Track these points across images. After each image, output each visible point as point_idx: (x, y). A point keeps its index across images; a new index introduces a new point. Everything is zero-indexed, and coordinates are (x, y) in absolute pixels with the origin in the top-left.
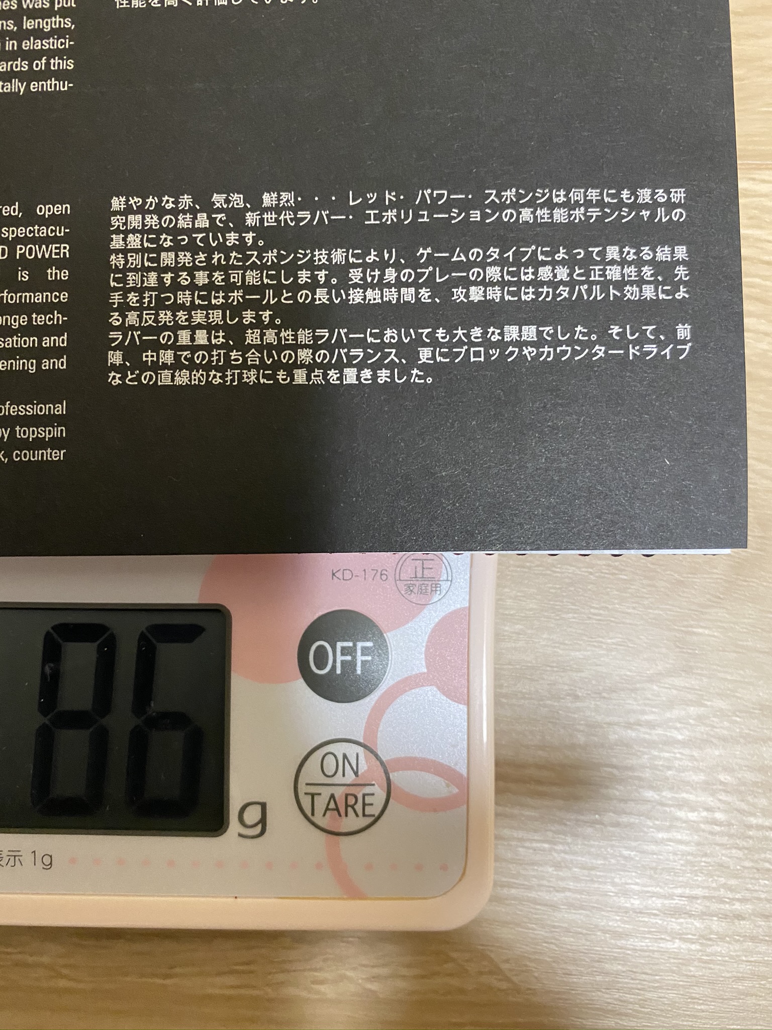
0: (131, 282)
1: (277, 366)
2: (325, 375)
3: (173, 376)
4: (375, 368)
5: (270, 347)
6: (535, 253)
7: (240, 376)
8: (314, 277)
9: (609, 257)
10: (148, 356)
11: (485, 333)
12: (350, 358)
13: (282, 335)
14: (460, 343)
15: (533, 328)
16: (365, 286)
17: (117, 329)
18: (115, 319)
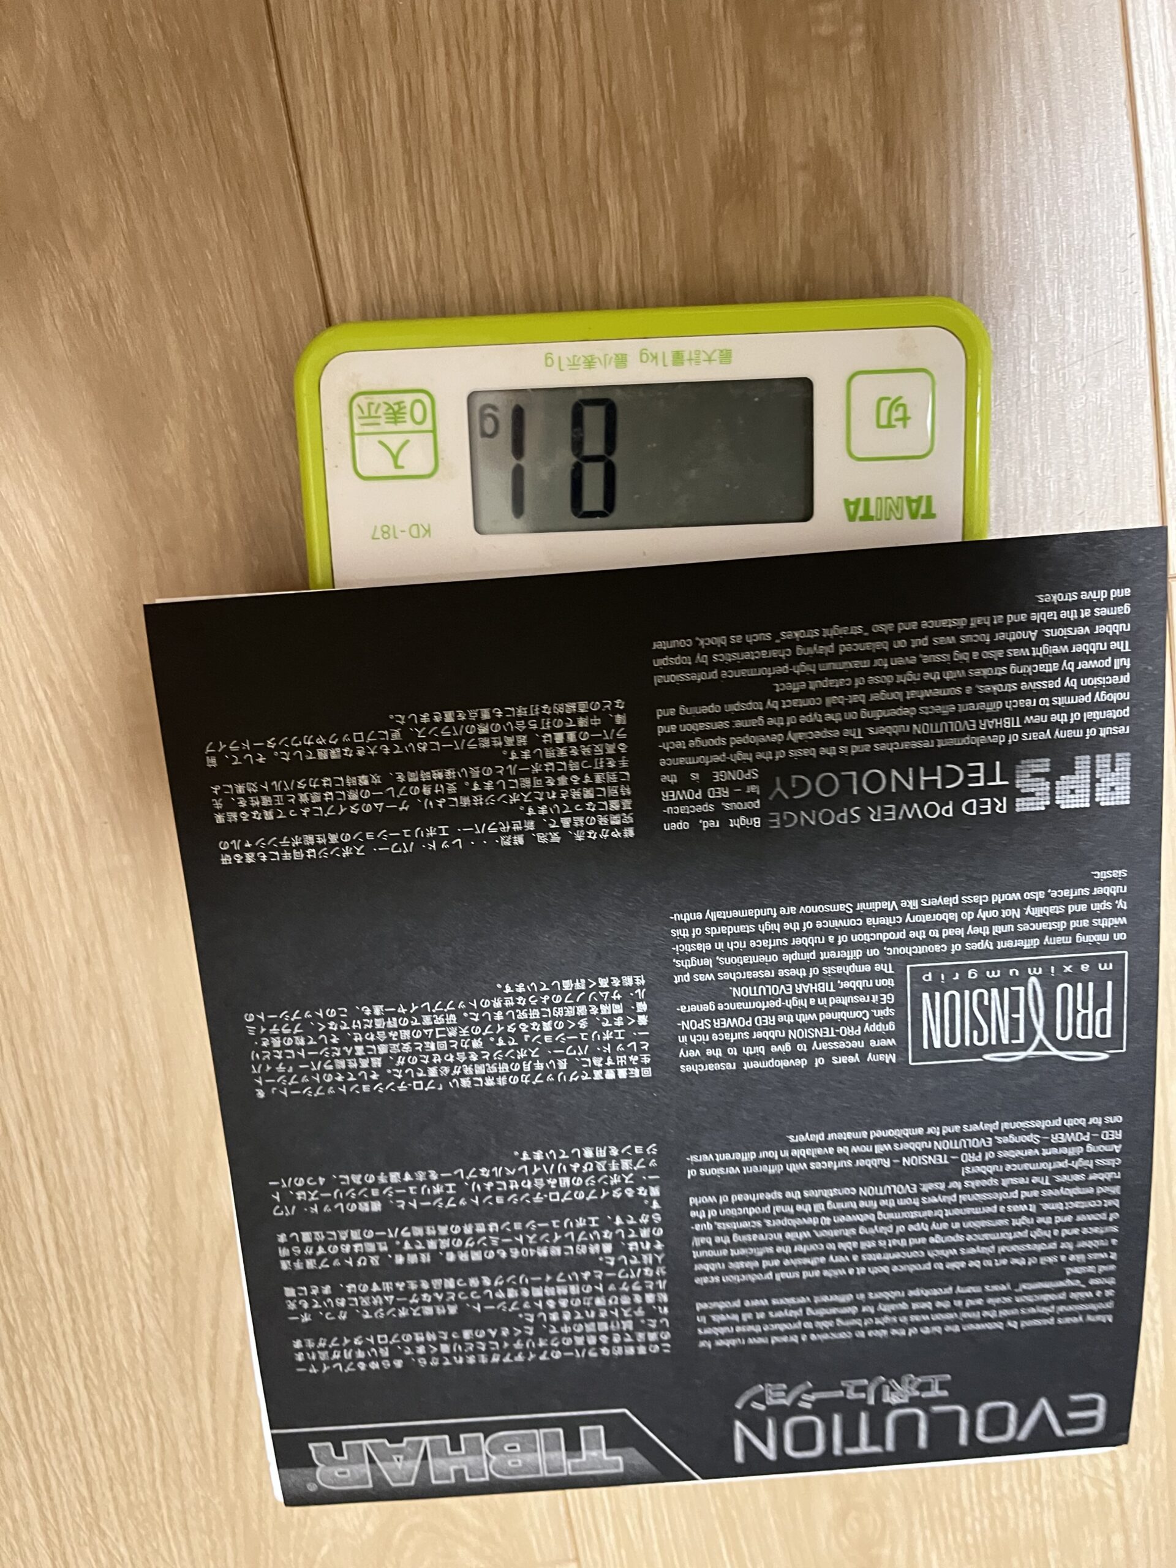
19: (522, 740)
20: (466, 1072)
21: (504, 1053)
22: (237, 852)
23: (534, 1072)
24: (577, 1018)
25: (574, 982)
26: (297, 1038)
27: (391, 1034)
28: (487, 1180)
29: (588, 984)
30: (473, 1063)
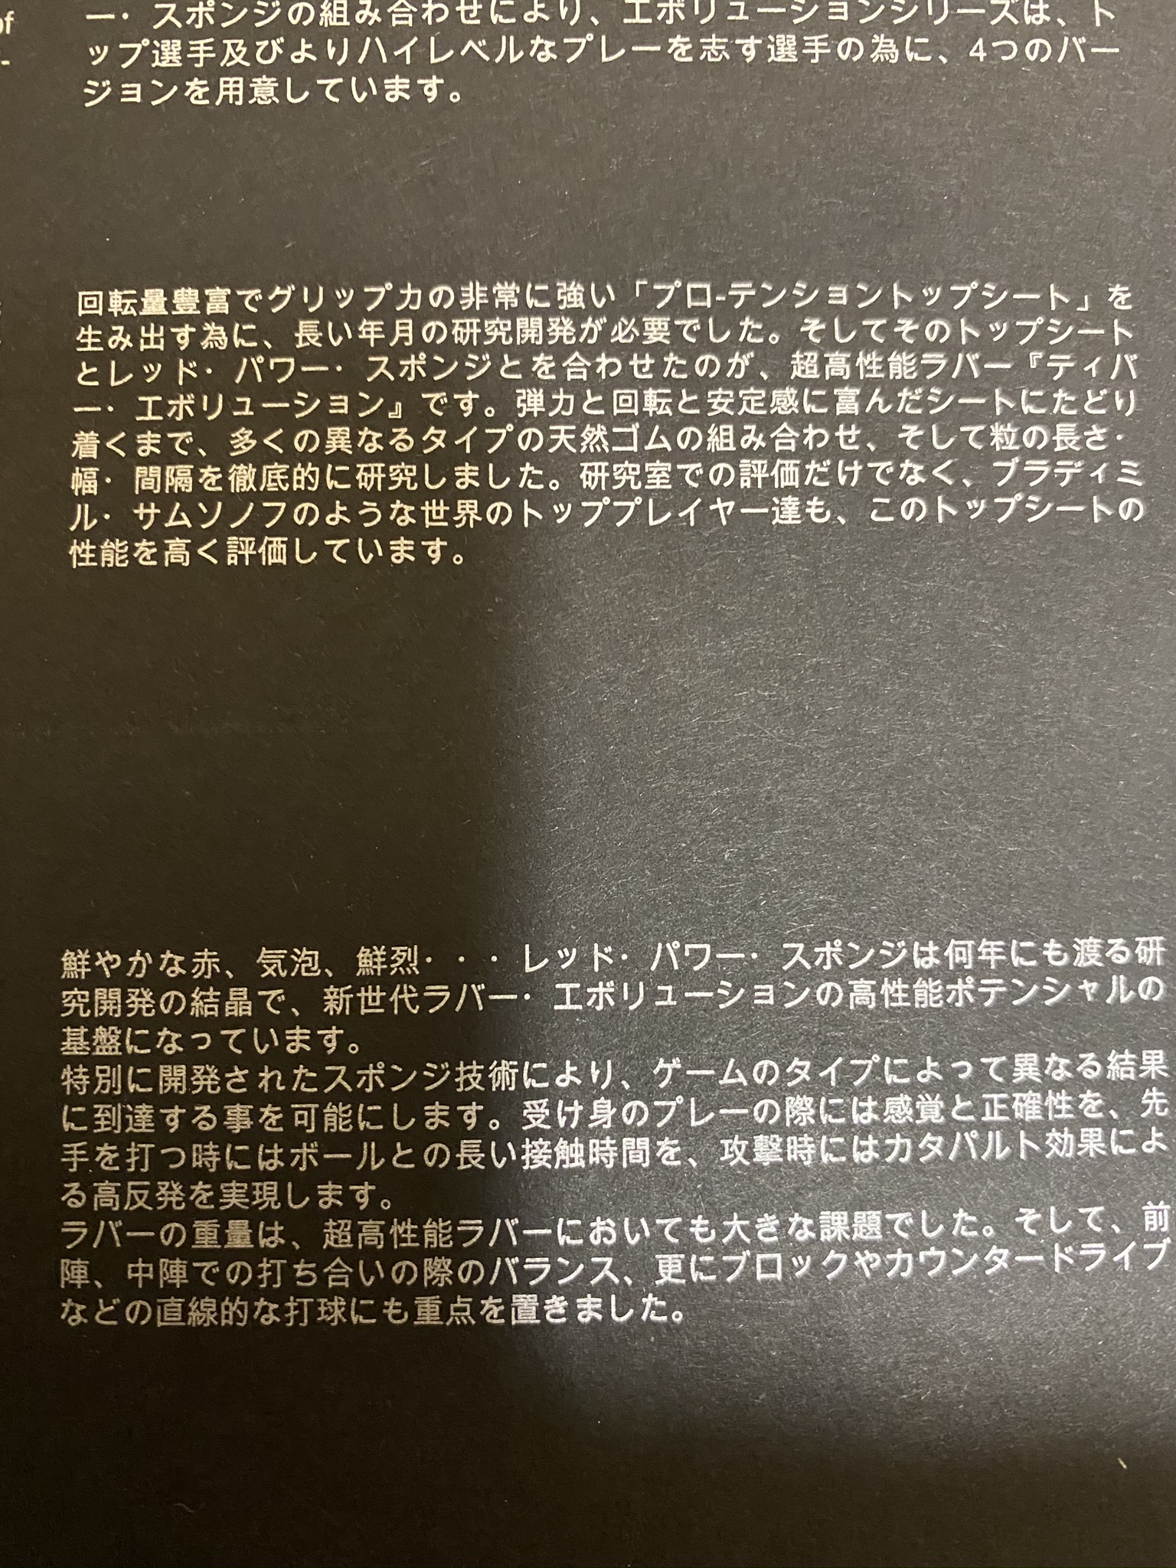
0: (102, 1123)
1: (384, 1289)
2: (476, 1308)
3: (186, 1310)
4: (572, 1294)
5: (370, 1252)
6: (878, 1069)
7: (314, 1308)
8: (455, 1117)
9: (1020, 1076)
10: (138, 1271)
11: (784, 1225)
12: (525, 1276)
13: (393, 1230)
14: (737, 1245)
15: (875, 1216)
16: (553, 1134)
17: (75, 1215)
18: (73, 1196)
19: (336, 1235)
20: (568, 322)
21: (463, 371)
22: (1120, 969)
23: (387, 313)
24: (259, 457)
25: (256, 558)
26: (1011, 446)
27: (760, 442)
28: (540, 27)
29: (220, 551)
30: (545, 348)
